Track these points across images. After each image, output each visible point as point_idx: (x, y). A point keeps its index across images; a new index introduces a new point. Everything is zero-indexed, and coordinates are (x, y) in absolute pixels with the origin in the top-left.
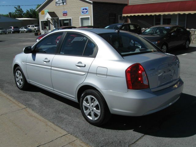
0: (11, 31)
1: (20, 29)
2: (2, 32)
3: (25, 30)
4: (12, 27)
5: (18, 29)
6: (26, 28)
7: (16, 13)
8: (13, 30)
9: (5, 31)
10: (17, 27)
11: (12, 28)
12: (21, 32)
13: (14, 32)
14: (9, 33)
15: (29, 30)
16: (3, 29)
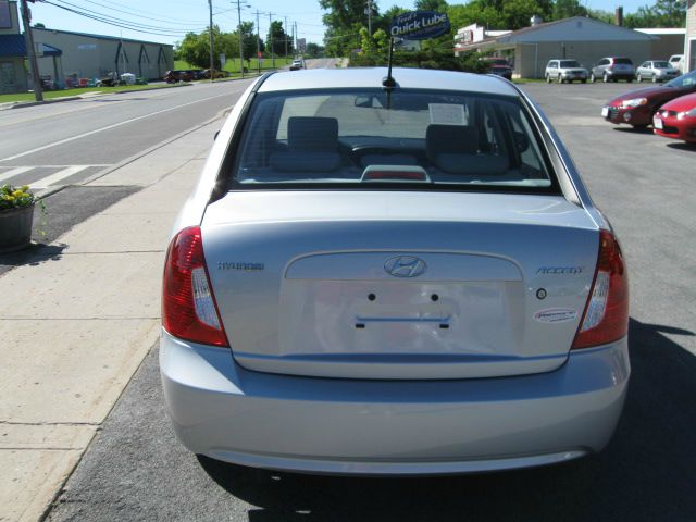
0: (605, 72)
1: (640, 69)
2: (572, 76)
3: (654, 74)
4: (611, 60)
5: (628, 69)
6: (664, 65)
7: (660, 11)
8: (612, 69)
9: (580, 72)
10: (628, 61)
11: (608, 62)
12: (642, 80)
13: (614, 78)
14: (598, 79)
15: (668, 73)
16: (578, 66)
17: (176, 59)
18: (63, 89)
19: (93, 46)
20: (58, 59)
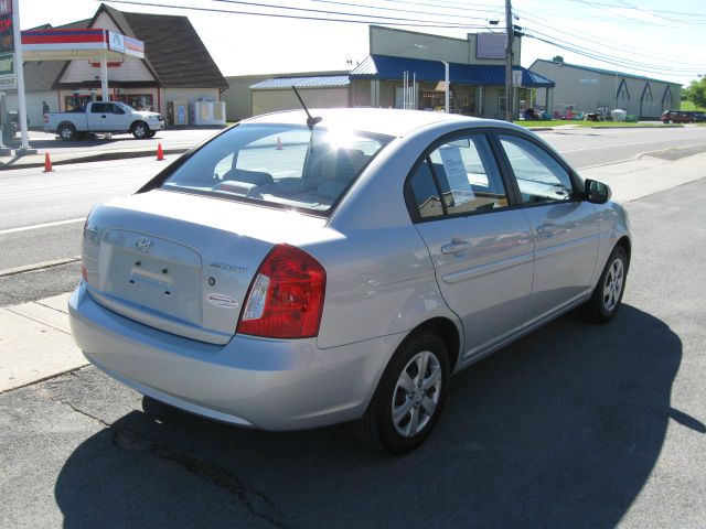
17: (684, 99)
18: (549, 120)
19: (595, 81)
20: (550, 90)
